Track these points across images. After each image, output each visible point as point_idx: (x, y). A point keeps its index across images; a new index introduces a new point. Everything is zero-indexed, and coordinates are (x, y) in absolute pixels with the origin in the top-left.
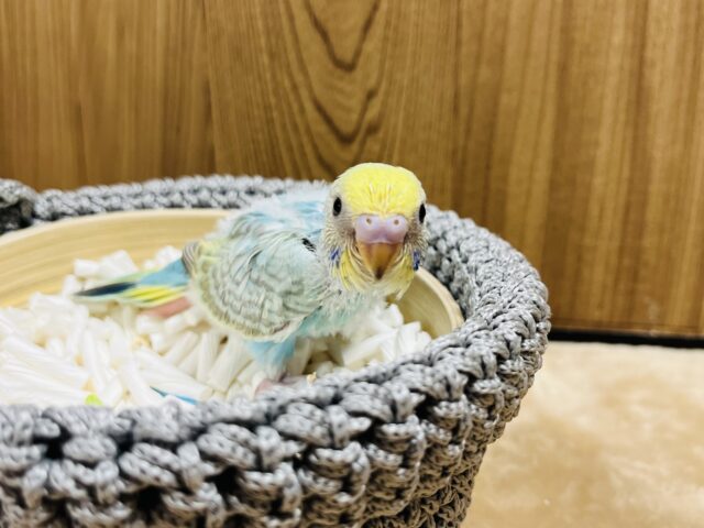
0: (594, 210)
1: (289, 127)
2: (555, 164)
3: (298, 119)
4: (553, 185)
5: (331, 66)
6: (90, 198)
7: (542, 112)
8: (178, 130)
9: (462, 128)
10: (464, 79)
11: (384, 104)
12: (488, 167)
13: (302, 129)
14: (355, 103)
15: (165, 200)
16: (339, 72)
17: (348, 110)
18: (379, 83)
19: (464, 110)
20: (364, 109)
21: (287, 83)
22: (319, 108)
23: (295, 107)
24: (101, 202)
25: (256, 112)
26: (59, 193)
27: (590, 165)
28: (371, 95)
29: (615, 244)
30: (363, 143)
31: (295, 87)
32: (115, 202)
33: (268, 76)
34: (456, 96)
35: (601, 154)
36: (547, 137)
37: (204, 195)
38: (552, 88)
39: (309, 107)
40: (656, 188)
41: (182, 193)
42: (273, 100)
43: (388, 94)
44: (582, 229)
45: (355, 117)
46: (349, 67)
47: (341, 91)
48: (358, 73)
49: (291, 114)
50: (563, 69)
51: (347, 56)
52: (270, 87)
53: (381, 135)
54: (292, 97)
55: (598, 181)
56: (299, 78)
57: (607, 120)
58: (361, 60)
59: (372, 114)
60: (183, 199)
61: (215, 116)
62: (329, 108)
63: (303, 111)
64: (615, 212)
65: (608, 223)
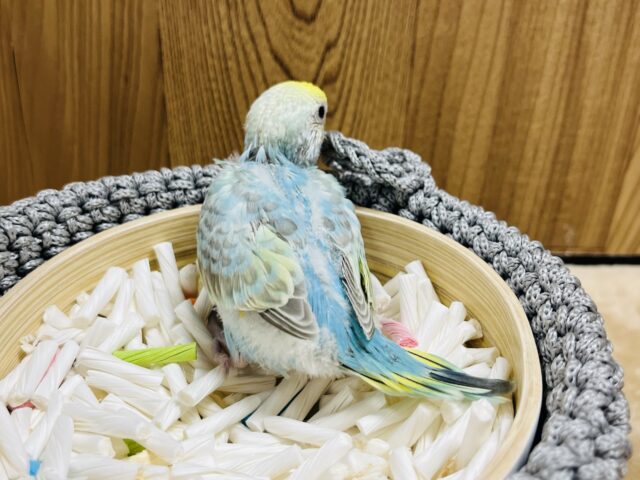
0: (529, 153)
1: (246, 76)
2: (499, 112)
3: (256, 69)
4: (495, 130)
5: (290, 16)
7: (491, 63)
8: (127, 79)
9: (416, 79)
10: (420, 34)
11: (343, 55)
12: (439, 115)
14: (314, 55)
16: (298, 23)
17: (307, 61)
18: (339, 34)
19: (419, 62)
20: (323, 61)
21: (245, 33)
22: (277, 58)
23: (253, 57)
25: (210, 61)
27: (530, 112)
28: (329, 47)
29: (544, 181)
31: (252, 38)
33: (225, 26)
34: (414, 47)
35: (540, 103)
36: (494, 88)
38: (502, 41)
39: (267, 56)
40: (584, 132)
42: (229, 49)
43: (345, 45)
44: (517, 169)
45: (313, 67)
46: (310, 19)
47: (300, 43)
48: (318, 25)
49: (248, 65)
50: (514, 24)
51: (309, 9)
52: (227, 36)
53: (338, 84)
54: (249, 47)
55: (535, 126)
56: (258, 28)
57: (548, 72)
58: (322, 11)
59: (330, 65)
61: (167, 64)
62: (286, 60)
63: (259, 60)
64: (547, 153)
65: (540, 163)
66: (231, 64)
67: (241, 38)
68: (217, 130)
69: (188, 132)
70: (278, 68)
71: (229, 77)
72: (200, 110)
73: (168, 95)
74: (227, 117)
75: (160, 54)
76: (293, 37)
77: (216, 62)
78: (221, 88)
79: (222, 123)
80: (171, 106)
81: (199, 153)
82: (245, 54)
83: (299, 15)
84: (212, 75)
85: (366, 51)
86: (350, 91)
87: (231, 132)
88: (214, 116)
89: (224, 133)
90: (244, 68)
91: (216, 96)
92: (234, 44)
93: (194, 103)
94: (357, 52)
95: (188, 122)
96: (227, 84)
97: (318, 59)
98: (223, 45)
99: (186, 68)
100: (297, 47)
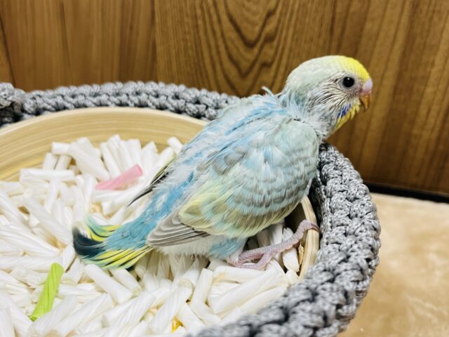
0: (423, 111)
1: (210, 32)
2: (399, 76)
3: (217, 27)
4: (396, 90)
6: (63, 96)
7: (395, 37)
8: (131, 28)
9: (335, 43)
10: (338, 10)
11: (279, 21)
13: (219, 34)
14: (258, 19)
15: (116, 100)
17: (254, 24)
18: (277, 6)
19: (337, 31)
20: (264, 24)
22: (232, 20)
23: (215, 18)
24: (71, 99)
25: (186, 20)
26: (42, 93)
27: (425, 79)
28: (270, 14)
29: (435, 135)
30: (262, 47)
31: (215, 4)
32: (81, 99)
34: (333, 19)
35: (434, 73)
36: (396, 56)
37: (143, 97)
38: (405, 19)
39: (224, 18)
41: (127, 95)
42: (199, 12)
43: (281, 14)
44: (413, 123)
45: (257, 29)
47: (248, 10)
49: (212, 23)
53: (275, 43)
54: (212, 10)
55: (429, 90)
59: (270, 28)
60: (129, 99)
61: (157, 20)
62: (238, 21)
63: (219, 21)
64: (439, 113)
65: (432, 120)
66: (200, 22)
67: (207, 5)
68: (189, 69)
70: (232, 27)
71: (198, 32)
72: (178, 54)
73: (158, 41)
74: (196, 60)
75: (153, 13)
76: (244, 6)
77: (190, 21)
78: (193, 39)
79: (193, 66)
80: (159, 49)
82: (210, 16)
84: (187, 29)
85: (297, 19)
86: (283, 49)
87: (198, 72)
88: (187, 59)
89: (194, 72)
91: (189, 44)
92: (202, 8)
93: (175, 48)
94: (290, 20)
95: (169, 62)
96: (197, 37)
97: (261, 23)
98: (195, 9)
99: (170, 23)
100: (246, 13)
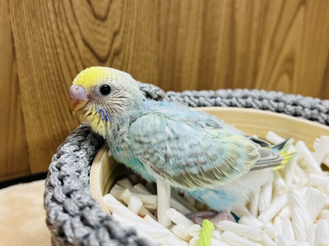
1: (69, 57)
3: (74, 52)
5: (92, 18)
9: (161, 48)
11: (123, 38)
12: (173, 67)
13: (77, 57)
14: (107, 40)
16: (97, 22)
17: (104, 44)
18: (120, 27)
19: (162, 38)
20: (112, 42)
21: (67, 31)
22: (86, 44)
23: (72, 44)
25: (46, 50)
28: (115, 34)
30: (113, 60)
31: (71, 33)
33: (54, 27)
34: (159, 31)
39: (80, 43)
42: (58, 42)
43: (124, 33)
45: (107, 47)
46: (104, 19)
47: (99, 33)
48: (108, 22)
49: (70, 49)
50: (205, 14)
51: (102, 13)
52: (56, 33)
53: (122, 56)
54: (70, 39)
56: (74, 27)
58: (110, 14)
59: (116, 45)
61: (18, 55)
62: (92, 44)
63: (76, 46)
66: (60, 50)
67: (65, 34)
68: (53, 92)
69: (34, 97)
70: (87, 50)
71: (58, 59)
72: (41, 83)
73: (20, 74)
74: (59, 84)
75: (14, 48)
76: (95, 31)
77: (50, 50)
78: (54, 66)
79: (56, 89)
80: (22, 81)
81: (42, 109)
82: (68, 43)
83: (97, 17)
84: (48, 58)
85: (136, 34)
86: (128, 58)
87: (61, 93)
88: (50, 84)
89: (57, 93)
90: (67, 52)
91: (51, 71)
92: (60, 38)
93: (38, 77)
94: (131, 36)
95: (34, 91)
96: (58, 63)
97: (109, 42)
98: (54, 39)
99: (31, 56)
100: (97, 36)
